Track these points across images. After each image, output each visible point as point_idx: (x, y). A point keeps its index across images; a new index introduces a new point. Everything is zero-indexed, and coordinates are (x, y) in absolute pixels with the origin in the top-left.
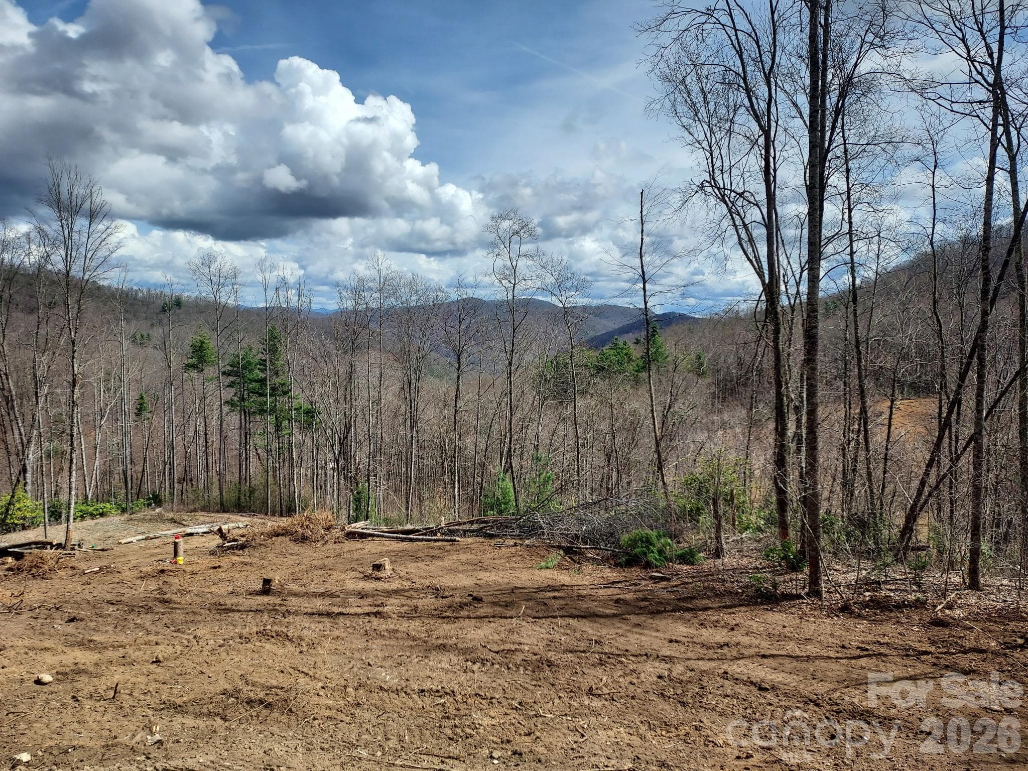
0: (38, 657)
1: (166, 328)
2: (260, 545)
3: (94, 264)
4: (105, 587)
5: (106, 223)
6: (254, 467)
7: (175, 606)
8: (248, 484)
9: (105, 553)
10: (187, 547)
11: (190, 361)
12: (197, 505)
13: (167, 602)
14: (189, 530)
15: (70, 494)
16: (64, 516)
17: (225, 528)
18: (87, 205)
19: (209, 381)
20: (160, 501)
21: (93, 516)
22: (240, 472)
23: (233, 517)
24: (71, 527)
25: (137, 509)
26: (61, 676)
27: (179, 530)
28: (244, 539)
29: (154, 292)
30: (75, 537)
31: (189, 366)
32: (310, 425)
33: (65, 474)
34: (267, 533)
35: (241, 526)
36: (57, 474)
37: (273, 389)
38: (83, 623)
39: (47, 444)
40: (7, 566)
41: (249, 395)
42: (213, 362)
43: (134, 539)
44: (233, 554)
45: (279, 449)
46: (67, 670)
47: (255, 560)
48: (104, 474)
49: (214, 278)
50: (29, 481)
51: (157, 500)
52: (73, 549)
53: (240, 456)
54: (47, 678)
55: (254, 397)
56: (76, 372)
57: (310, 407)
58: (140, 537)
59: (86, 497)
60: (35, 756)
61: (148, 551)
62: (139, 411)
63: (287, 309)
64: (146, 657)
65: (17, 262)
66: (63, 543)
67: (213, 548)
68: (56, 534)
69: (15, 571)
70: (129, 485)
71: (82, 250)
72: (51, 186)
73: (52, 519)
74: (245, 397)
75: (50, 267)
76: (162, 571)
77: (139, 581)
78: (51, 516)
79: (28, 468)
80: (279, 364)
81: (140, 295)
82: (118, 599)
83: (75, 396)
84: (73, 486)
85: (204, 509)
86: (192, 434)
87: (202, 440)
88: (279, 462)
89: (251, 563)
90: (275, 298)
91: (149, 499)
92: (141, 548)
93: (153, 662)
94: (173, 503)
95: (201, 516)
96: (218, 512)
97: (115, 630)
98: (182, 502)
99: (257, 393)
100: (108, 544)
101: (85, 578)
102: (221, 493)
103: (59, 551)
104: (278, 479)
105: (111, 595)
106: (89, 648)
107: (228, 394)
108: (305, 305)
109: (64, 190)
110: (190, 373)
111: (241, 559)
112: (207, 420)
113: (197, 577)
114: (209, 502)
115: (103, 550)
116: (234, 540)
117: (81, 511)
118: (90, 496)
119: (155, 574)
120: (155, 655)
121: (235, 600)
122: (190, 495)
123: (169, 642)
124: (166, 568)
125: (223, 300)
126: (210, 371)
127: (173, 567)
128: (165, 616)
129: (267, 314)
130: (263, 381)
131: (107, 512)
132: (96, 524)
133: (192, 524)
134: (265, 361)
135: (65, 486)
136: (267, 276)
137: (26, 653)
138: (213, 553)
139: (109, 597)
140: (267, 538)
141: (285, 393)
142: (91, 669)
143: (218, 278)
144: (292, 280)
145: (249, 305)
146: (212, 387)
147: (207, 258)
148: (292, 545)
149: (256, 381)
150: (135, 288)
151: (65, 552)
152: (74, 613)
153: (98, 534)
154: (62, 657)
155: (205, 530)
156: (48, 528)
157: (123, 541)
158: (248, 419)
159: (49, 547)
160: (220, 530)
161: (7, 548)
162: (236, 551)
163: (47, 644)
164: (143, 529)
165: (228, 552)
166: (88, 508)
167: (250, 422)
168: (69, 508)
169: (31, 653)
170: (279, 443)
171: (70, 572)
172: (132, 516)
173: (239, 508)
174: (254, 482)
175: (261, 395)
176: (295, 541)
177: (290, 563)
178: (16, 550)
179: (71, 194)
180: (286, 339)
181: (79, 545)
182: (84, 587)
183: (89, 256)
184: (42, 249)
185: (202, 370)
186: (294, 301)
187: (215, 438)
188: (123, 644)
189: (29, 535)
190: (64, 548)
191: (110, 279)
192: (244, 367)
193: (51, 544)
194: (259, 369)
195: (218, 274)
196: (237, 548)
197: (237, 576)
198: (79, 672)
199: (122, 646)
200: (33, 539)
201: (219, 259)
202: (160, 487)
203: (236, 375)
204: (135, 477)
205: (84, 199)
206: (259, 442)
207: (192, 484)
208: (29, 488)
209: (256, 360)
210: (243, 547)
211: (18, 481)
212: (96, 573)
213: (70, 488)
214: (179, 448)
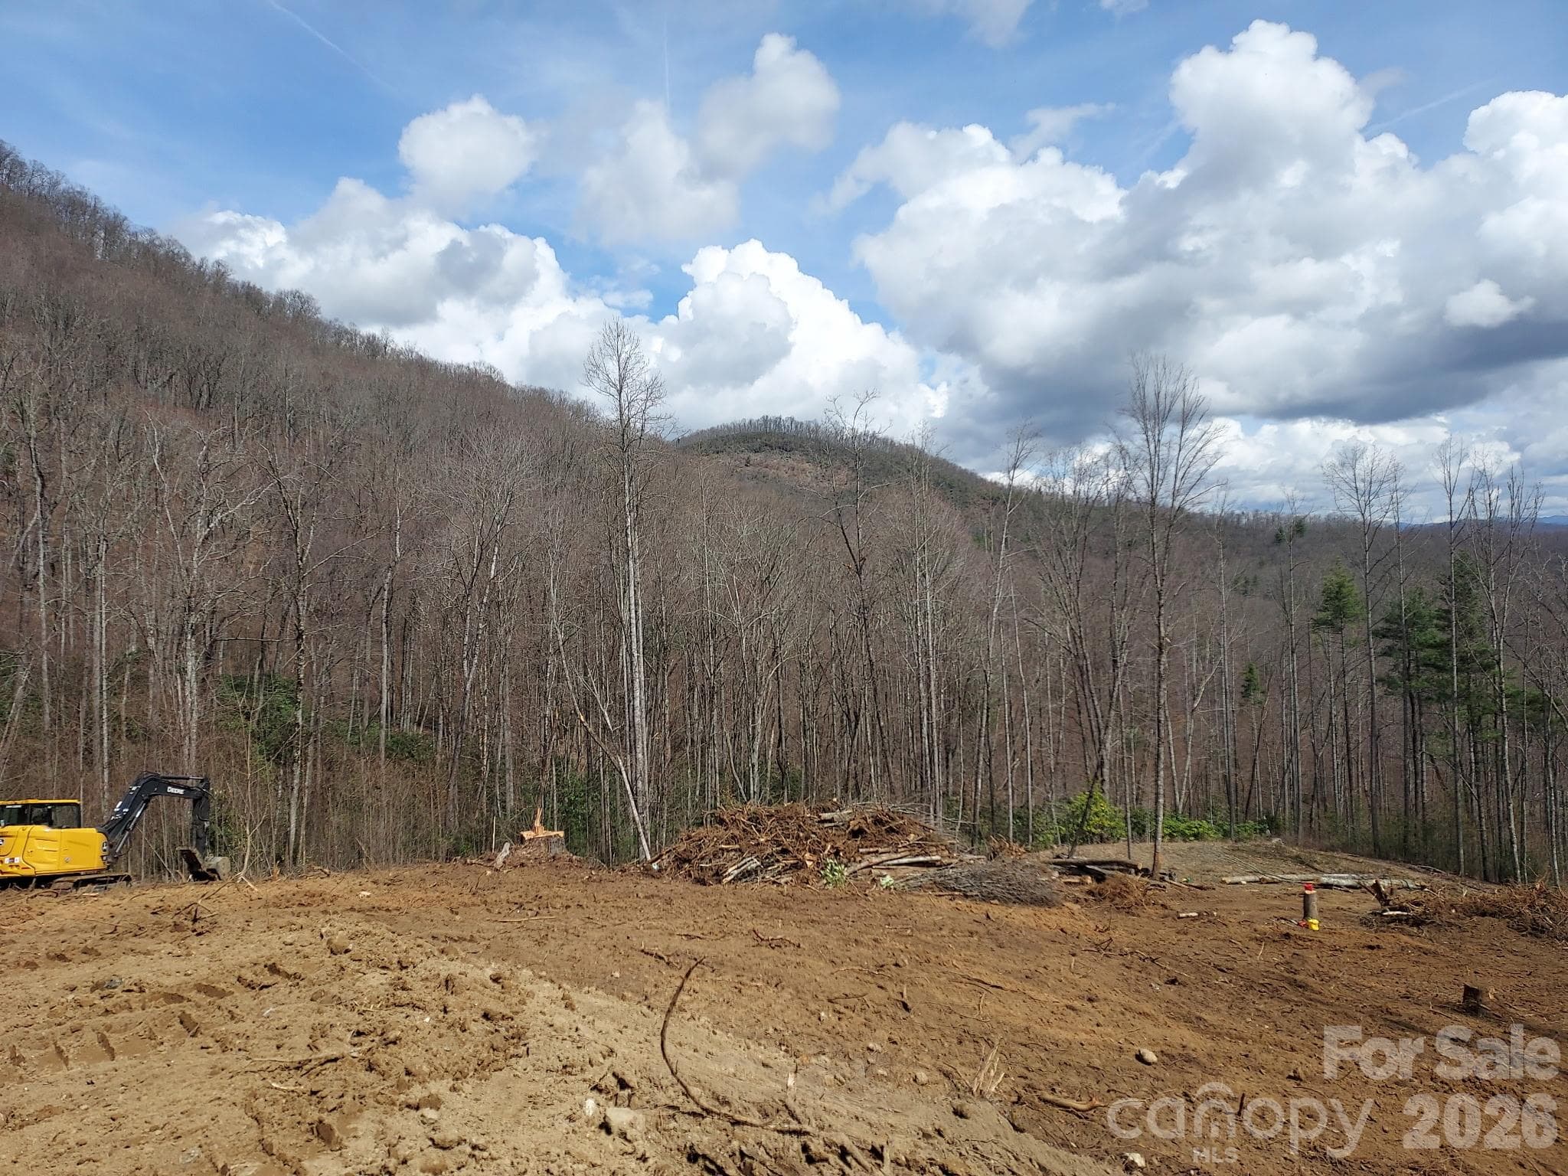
0: (1136, 1022)
1: (1285, 567)
2: (1450, 925)
3: (1187, 485)
4: (1208, 944)
5: (1202, 426)
6: (1430, 789)
7: (1314, 996)
8: (1420, 817)
9: (1204, 893)
10: (1323, 904)
11: (1322, 615)
12: (1334, 840)
13: (1300, 987)
14: (1325, 880)
15: (1157, 802)
16: (1148, 830)
17: (1384, 884)
18: (1178, 406)
19: (1351, 646)
20: (1278, 827)
21: (1185, 837)
22: (1406, 795)
23: (1396, 869)
24: (1159, 847)
25: (1246, 835)
26: (1168, 1058)
27: (1310, 876)
28: (1420, 909)
29: (1264, 516)
30: (1164, 864)
31: (1318, 624)
32: (1539, 724)
33: (1149, 772)
34: (1461, 906)
35: (1411, 886)
36: (1139, 771)
37: (1463, 660)
38: (1187, 989)
39: (1128, 730)
40: (1087, 888)
41: (1418, 670)
42: (1356, 615)
43: (1243, 880)
44: (1402, 931)
45: (1476, 763)
46: (1174, 1052)
47: (1441, 949)
48: (1197, 777)
49: (1360, 485)
50: (1106, 778)
51: (1272, 825)
52: (1162, 879)
53: (1406, 767)
54: (1150, 1056)
55: (1427, 674)
56: (1163, 635)
57: (1538, 692)
58: (1252, 878)
59: (1176, 810)
60: (1151, 1164)
61: (1264, 901)
62: (1247, 689)
63: (1489, 524)
64: (1279, 1066)
65: (1092, 494)
66: (1151, 869)
67: (1364, 915)
68: (1141, 854)
69: (1097, 895)
70: (1233, 798)
71: (1172, 469)
72: (1135, 389)
73: (1135, 833)
74: (1412, 671)
75: (1131, 495)
76: (1287, 936)
77: (1253, 945)
78: (1133, 829)
79: (1106, 761)
80: (1474, 618)
81: (1244, 521)
82: (1229, 965)
83: (1162, 667)
84: (1161, 791)
85: (1345, 848)
86: (1324, 728)
87: (1341, 740)
88: (1478, 787)
89: (1435, 954)
90: (1467, 506)
91: (1261, 822)
92: (1253, 893)
93: (1290, 1077)
94: (1297, 832)
95: (1343, 859)
96: (1370, 856)
97: (1231, 1011)
98: (1310, 831)
99: (1434, 666)
100: (1208, 880)
101: (1180, 925)
102: (1374, 826)
103: (1146, 879)
104: (1476, 814)
105: (1218, 957)
106: (1197, 1029)
107: (1382, 667)
108: (1525, 514)
109: (1150, 391)
110: (1321, 633)
111: (1416, 942)
112: (1349, 709)
113: (1343, 957)
114: (1354, 836)
115: (1201, 888)
116: (1401, 909)
117: (1170, 827)
118: (1181, 807)
119: (1276, 938)
120: (1293, 1066)
121: (1414, 1011)
122: (1324, 824)
123: (1312, 1053)
124: (1292, 932)
125: (1376, 517)
126: (1353, 631)
127: (1303, 934)
128: (1300, 1009)
129: (1454, 533)
130: (1444, 646)
131: (1204, 833)
132: (1190, 849)
133: (1328, 870)
134: (1449, 612)
135: (1149, 790)
136: (1453, 471)
137: (1123, 1014)
138: (1365, 922)
139: (1215, 959)
140: (1461, 915)
141: (1487, 667)
142: (1204, 1060)
143: (1367, 484)
144: (1496, 472)
145: (1417, 521)
146: (1355, 655)
147: (1350, 455)
148: (1512, 936)
149: (1431, 646)
150: (1238, 512)
151: (1153, 882)
152: (1175, 973)
153: (1194, 864)
154: (1167, 1032)
155: (1350, 882)
156: (1131, 845)
157: (1228, 880)
158: (1416, 708)
159: (1133, 871)
160: (1376, 886)
161: (1086, 863)
162: (1406, 927)
163: (1147, 1007)
164: (1254, 867)
165: (1392, 925)
166: (1179, 823)
167: (1421, 714)
168: (1157, 822)
169: (1128, 1015)
170: (1475, 753)
171: (1161, 912)
172: (1239, 845)
173: (1405, 853)
174: (1431, 816)
175: (1440, 669)
176: (1519, 930)
177: (1510, 967)
178: (1096, 868)
179: (1158, 395)
180: (1488, 572)
181: (1170, 876)
182: (1179, 937)
183: (1180, 475)
184: (1121, 473)
185: (1341, 629)
186: (1504, 509)
187: (1361, 737)
188: (1243, 1035)
189: (1109, 852)
190: (1151, 876)
191: (1207, 503)
192: (1411, 624)
193: (1135, 867)
194: (1436, 626)
195: (1368, 479)
196: (1407, 921)
197: (1412, 969)
198: (1189, 1060)
199: (1241, 1039)
200: (1113, 858)
201: (1369, 453)
202: (1277, 808)
203: (1394, 637)
204: (1240, 788)
205: (1174, 396)
206: (1438, 748)
207: (1326, 806)
208: (1106, 787)
209: (1433, 609)
210: (1418, 922)
211: (1096, 777)
212: (1194, 919)
213: (1157, 794)
214: (1305, 747)
